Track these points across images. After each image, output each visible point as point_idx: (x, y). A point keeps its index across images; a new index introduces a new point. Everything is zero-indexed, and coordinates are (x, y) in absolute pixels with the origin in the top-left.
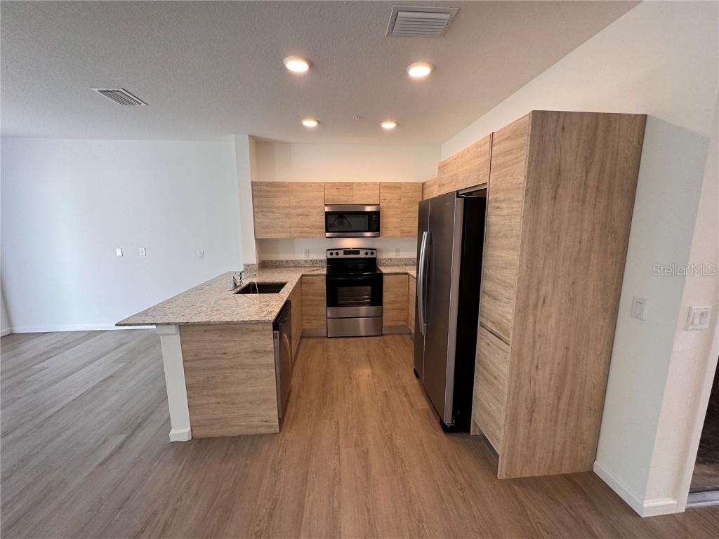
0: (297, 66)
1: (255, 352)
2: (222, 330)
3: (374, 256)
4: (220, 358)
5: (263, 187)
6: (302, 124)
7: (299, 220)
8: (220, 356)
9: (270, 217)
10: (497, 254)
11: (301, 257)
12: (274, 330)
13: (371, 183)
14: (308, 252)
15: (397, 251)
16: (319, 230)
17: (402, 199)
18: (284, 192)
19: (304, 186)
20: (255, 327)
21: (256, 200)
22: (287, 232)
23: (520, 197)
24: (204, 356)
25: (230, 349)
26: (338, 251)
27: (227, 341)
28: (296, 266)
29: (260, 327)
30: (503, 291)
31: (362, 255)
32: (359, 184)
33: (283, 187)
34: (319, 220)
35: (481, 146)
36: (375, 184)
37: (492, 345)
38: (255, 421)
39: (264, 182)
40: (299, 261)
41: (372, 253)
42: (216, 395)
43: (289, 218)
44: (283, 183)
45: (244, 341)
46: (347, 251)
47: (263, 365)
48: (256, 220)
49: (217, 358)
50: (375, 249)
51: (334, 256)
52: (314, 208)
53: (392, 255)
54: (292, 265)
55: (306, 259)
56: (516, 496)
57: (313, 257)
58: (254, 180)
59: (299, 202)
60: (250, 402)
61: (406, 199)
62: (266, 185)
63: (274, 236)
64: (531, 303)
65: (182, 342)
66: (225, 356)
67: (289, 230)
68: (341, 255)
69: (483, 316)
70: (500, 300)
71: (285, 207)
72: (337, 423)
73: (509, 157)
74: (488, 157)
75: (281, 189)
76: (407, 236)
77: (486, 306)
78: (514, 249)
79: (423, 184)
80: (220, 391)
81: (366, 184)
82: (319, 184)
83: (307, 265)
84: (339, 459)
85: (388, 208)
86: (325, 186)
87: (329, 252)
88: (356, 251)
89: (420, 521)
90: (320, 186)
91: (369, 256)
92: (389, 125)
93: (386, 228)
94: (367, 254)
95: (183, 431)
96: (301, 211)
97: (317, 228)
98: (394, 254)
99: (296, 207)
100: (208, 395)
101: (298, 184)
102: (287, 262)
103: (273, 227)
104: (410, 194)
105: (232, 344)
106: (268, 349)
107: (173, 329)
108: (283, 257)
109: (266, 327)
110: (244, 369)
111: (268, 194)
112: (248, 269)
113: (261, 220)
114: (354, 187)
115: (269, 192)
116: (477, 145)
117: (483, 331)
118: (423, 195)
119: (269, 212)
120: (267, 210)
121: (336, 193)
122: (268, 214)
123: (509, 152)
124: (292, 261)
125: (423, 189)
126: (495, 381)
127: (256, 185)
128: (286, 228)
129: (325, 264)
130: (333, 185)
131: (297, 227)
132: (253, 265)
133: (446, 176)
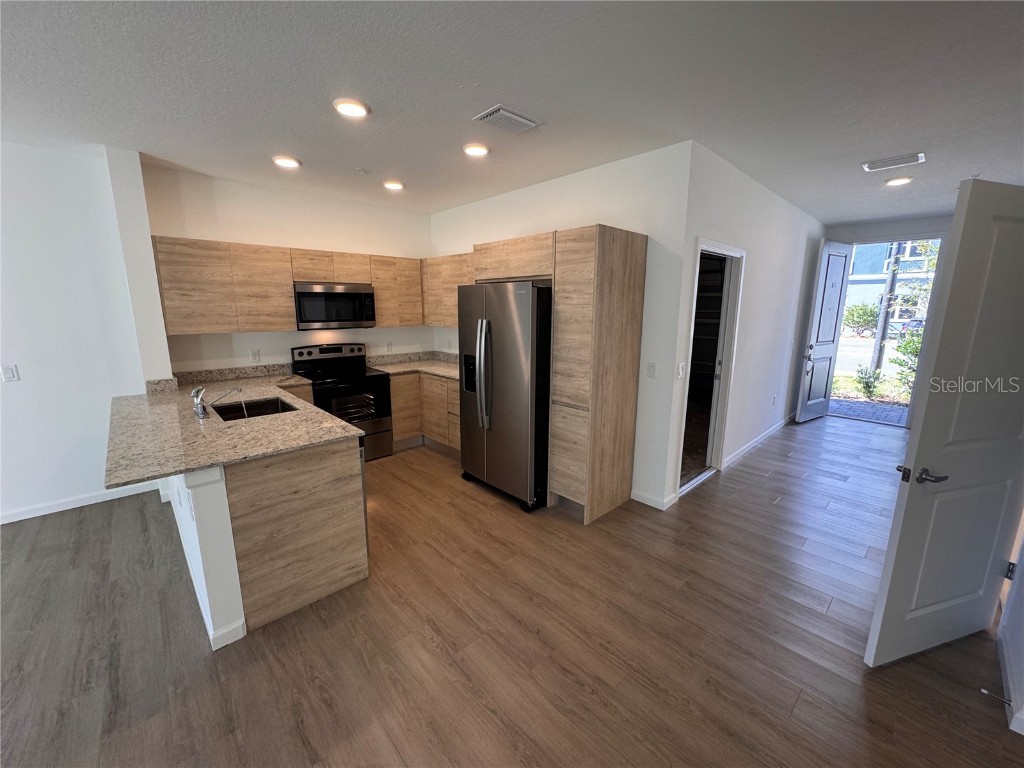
0: (351, 110)
1: (339, 480)
2: (292, 459)
3: (362, 354)
4: (290, 500)
5: (177, 247)
6: (273, 162)
7: (252, 303)
8: (289, 497)
9: (197, 298)
10: (569, 337)
11: (246, 362)
12: (361, 446)
13: (358, 255)
14: (257, 354)
15: (388, 345)
16: (286, 320)
17: (399, 278)
18: (220, 258)
19: (256, 250)
20: (336, 447)
21: (163, 269)
22: (231, 323)
23: (591, 289)
24: (265, 503)
25: (302, 485)
26: (310, 350)
27: (300, 474)
28: (238, 378)
29: (344, 446)
30: (578, 369)
31: (346, 353)
32: (342, 255)
33: (218, 250)
34: (285, 305)
35: (541, 240)
36: (364, 256)
37: (569, 416)
38: (340, 572)
39: (179, 239)
40: (244, 369)
41: (360, 350)
42: (283, 556)
43: (233, 301)
44: (219, 243)
45: (324, 468)
46: (323, 349)
47: (348, 495)
48: (167, 303)
49: (285, 501)
50: (363, 345)
51: (305, 357)
52: (277, 285)
53: (383, 351)
54: (231, 376)
55: (255, 364)
56: (602, 530)
57: (267, 360)
58: (157, 234)
59: (250, 276)
60: (333, 549)
61: (404, 279)
62: (185, 245)
63: (204, 329)
64: (600, 374)
65: (230, 491)
66: (297, 496)
67: (235, 319)
68: (316, 355)
69: (554, 394)
70: (574, 376)
71: (223, 284)
72: (427, 544)
73: (577, 256)
74: (551, 251)
75: (214, 253)
76: (407, 326)
77: (557, 383)
78: (588, 332)
79: (421, 261)
80: (291, 547)
81: (352, 255)
82: (283, 251)
83: (259, 374)
84: (457, 567)
85: (382, 289)
86: (293, 254)
87: (296, 352)
88: (336, 348)
89: (557, 570)
90: (285, 253)
91: (356, 353)
92: (394, 186)
93: (382, 316)
94: (352, 350)
95: (236, 625)
96: (253, 290)
97: (282, 316)
98: (386, 348)
99: (242, 284)
100: (272, 559)
101: (247, 247)
102: (221, 372)
103: (203, 315)
104: (407, 273)
105: (307, 476)
106: (355, 472)
107: (217, 474)
108: (211, 364)
109: (351, 445)
110: (323, 506)
111: (189, 259)
112: (158, 389)
113: (177, 303)
114: (335, 258)
115: (191, 256)
116: (536, 238)
117: (557, 407)
118: (422, 274)
119: (194, 290)
120: (188, 286)
121: (310, 266)
122: (192, 293)
123: (577, 252)
124: (231, 370)
125: (421, 267)
126: (575, 446)
127: (160, 242)
128: (228, 316)
129: (289, 371)
130: (304, 253)
131: (249, 315)
132: (167, 381)
133: (489, 260)
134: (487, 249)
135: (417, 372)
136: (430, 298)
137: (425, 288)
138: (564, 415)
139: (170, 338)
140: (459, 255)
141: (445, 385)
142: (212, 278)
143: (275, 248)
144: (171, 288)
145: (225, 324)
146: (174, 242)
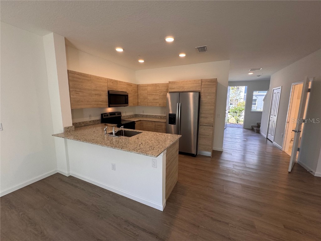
5: (75, 75)
7: (96, 97)
9: (80, 95)
11: (87, 119)
18: (88, 80)
19: (98, 78)
21: (71, 83)
23: (214, 95)
24: (169, 159)
25: (173, 153)
26: (107, 114)
28: (85, 126)
30: (209, 116)
31: (117, 115)
32: (120, 82)
33: (87, 77)
34: (105, 98)
36: (125, 82)
37: (206, 129)
40: (87, 122)
42: (170, 176)
43: (91, 96)
44: (88, 75)
48: (72, 96)
50: (121, 112)
51: (106, 117)
52: (103, 91)
54: (83, 125)
55: (90, 120)
57: (93, 119)
58: (72, 69)
59: (96, 87)
60: (175, 173)
61: (134, 91)
62: (78, 74)
63: (83, 107)
67: (92, 103)
68: (109, 116)
69: (201, 123)
71: (88, 90)
74: (200, 84)
76: (134, 106)
77: (202, 120)
79: (138, 85)
81: (122, 82)
83: (91, 124)
86: (108, 81)
88: (114, 113)
90: (106, 80)
91: (119, 115)
96: (97, 92)
99: (95, 90)
102: (80, 123)
103: (82, 101)
104: (134, 89)
111: (79, 80)
112: (68, 130)
113: (75, 96)
114: (118, 83)
115: (80, 79)
116: (195, 81)
117: (202, 127)
118: (138, 89)
119: (80, 91)
120: (78, 90)
121: (112, 85)
122: (80, 93)
123: (209, 85)
124: (83, 123)
125: (138, 87)
126: (208, 137)
127: (70, 73)
128: (90, 102)
129: (100, 122)
130: (111, 80)
131: (96, 101)
132: (71, 127)
133: (175, 86)
134: (175, 83)
135: (140, 121)
136: (141, 97)
137: (139, 94)
138: (204, 128)
139: (72, 110)
140: (156, 84)
141: (154, 124)
142: (85, 88)
143: (103, 78)
144: (73, 91)
145: (89, 105)
146: (75, 73)
